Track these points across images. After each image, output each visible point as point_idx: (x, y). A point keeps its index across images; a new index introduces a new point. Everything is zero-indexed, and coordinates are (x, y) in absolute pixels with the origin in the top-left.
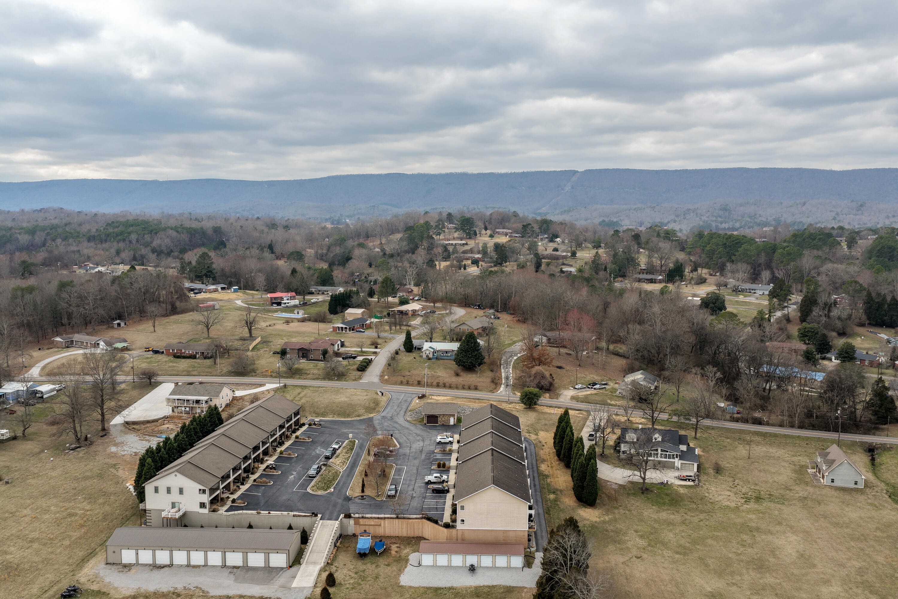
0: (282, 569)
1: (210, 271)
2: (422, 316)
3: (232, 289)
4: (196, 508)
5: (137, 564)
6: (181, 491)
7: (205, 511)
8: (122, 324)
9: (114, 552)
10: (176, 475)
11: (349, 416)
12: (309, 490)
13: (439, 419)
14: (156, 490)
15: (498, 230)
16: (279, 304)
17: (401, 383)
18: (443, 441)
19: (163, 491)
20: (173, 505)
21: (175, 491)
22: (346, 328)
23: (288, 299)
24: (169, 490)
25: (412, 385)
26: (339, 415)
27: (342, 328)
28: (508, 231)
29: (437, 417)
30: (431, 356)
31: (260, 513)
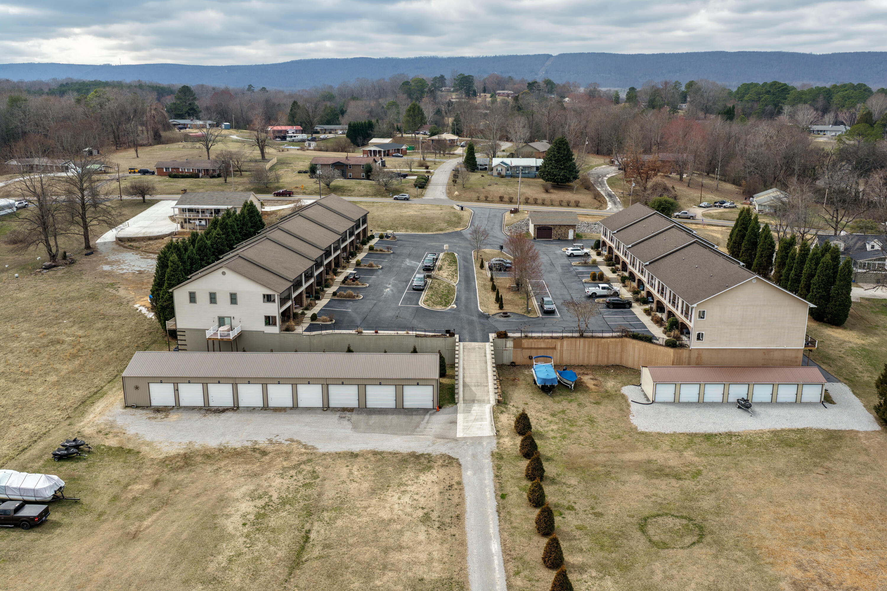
0: (426, 411)
1: (193, 109)
2: (462, 146)
3: (223, 126)
4: (260, 326)
5: (178, 407)
6: (233, 298)
7: (275, 330)
8: (95, 152)
9: (137, 388)
10: (224, 273)
11: (427, 230)
12: (421, 304)
13: (554, 232)
14: (193, 298)
15: (498, 92)
16: (284, 138)
17: (478, 200)
18: (576, 253)
19: (203, 298)
20: (221, 321)
21: (223, 299)
22: (380, 152)
23: (293, 133)
24: (213, 298)
25: (492, 202)
26: (413, 229)
27: (375, 151)
28: (510, 92)
29: (550, 229)
30: (504, 173)
31: (361, 333)
